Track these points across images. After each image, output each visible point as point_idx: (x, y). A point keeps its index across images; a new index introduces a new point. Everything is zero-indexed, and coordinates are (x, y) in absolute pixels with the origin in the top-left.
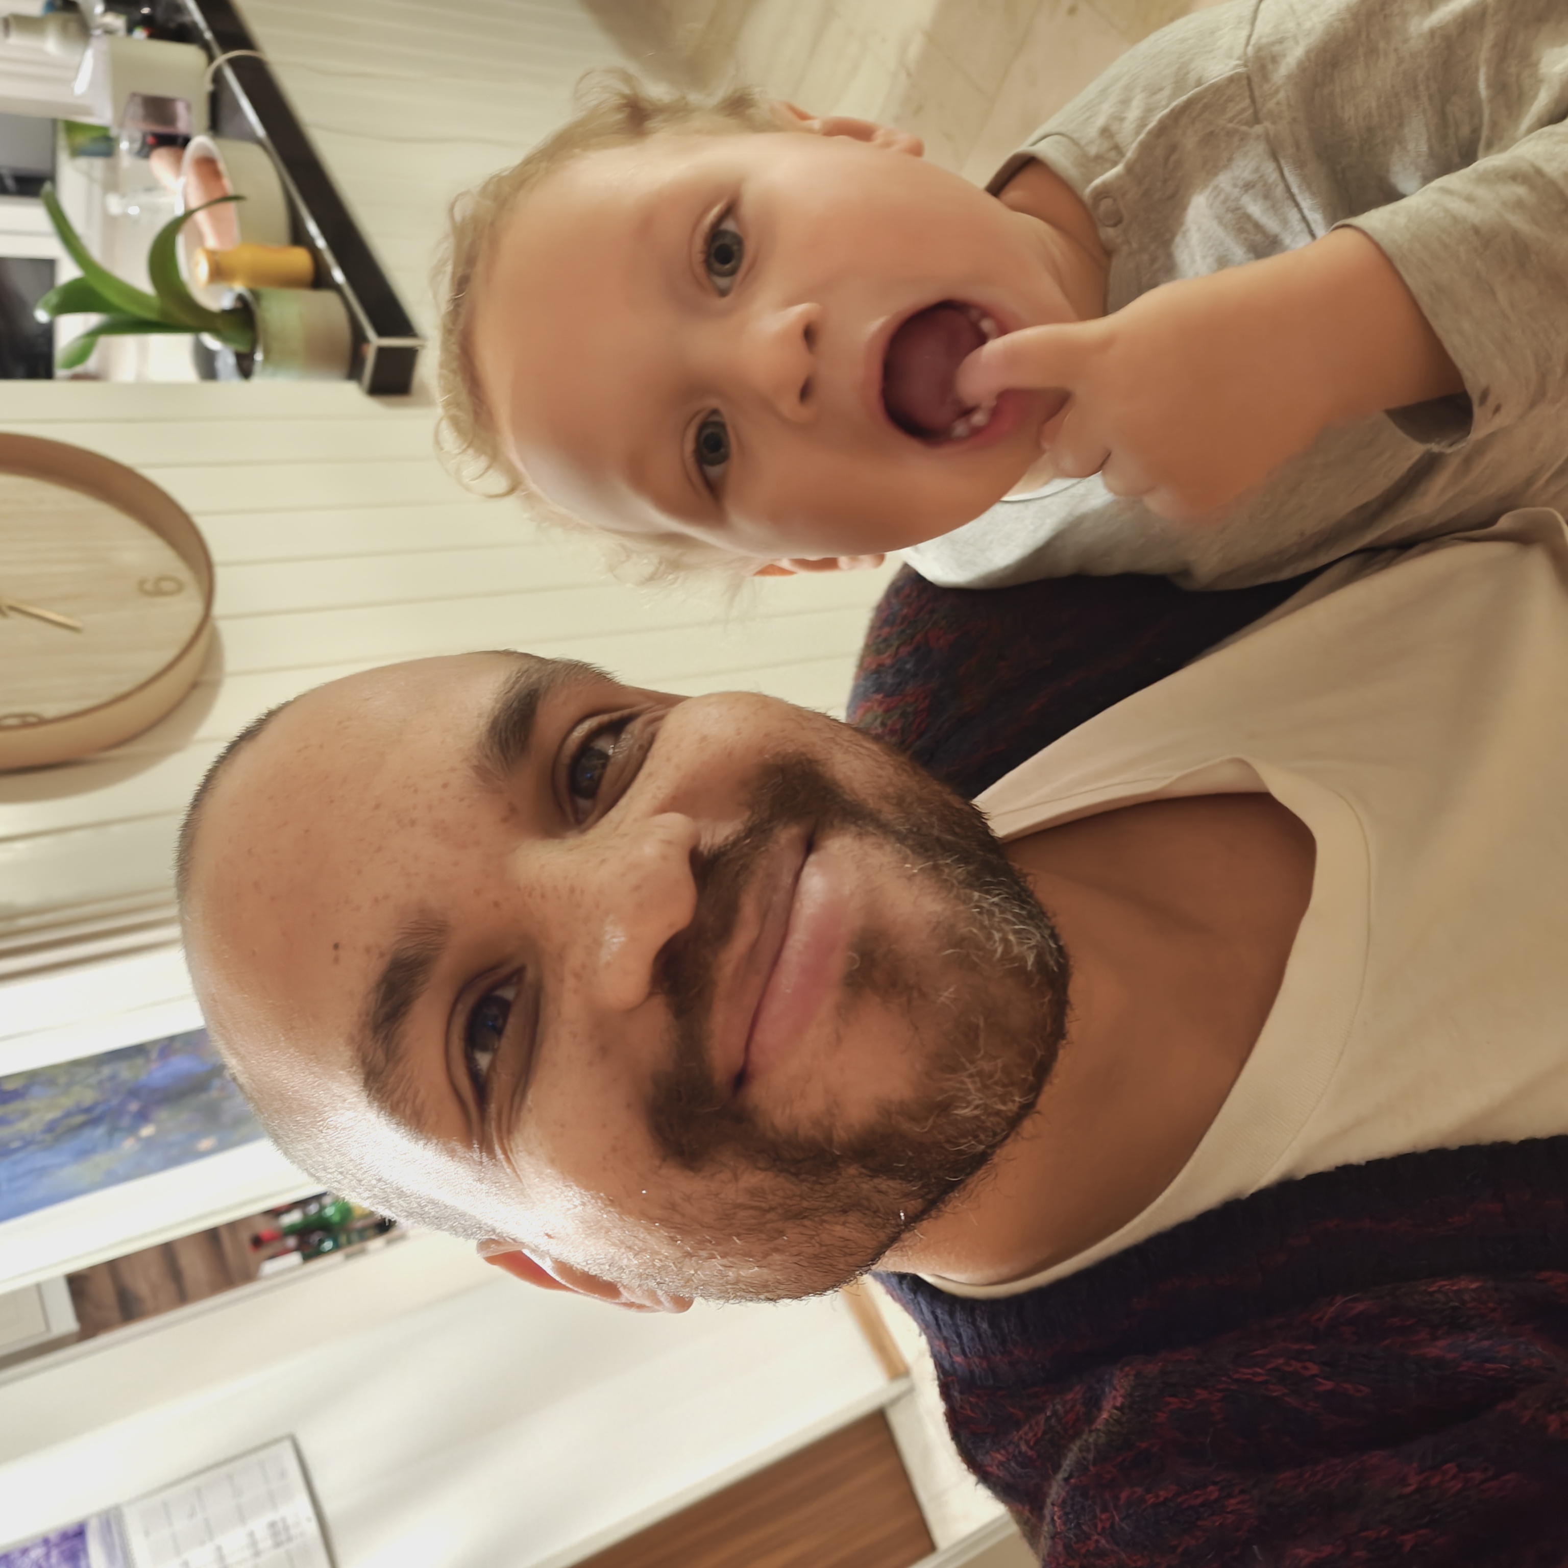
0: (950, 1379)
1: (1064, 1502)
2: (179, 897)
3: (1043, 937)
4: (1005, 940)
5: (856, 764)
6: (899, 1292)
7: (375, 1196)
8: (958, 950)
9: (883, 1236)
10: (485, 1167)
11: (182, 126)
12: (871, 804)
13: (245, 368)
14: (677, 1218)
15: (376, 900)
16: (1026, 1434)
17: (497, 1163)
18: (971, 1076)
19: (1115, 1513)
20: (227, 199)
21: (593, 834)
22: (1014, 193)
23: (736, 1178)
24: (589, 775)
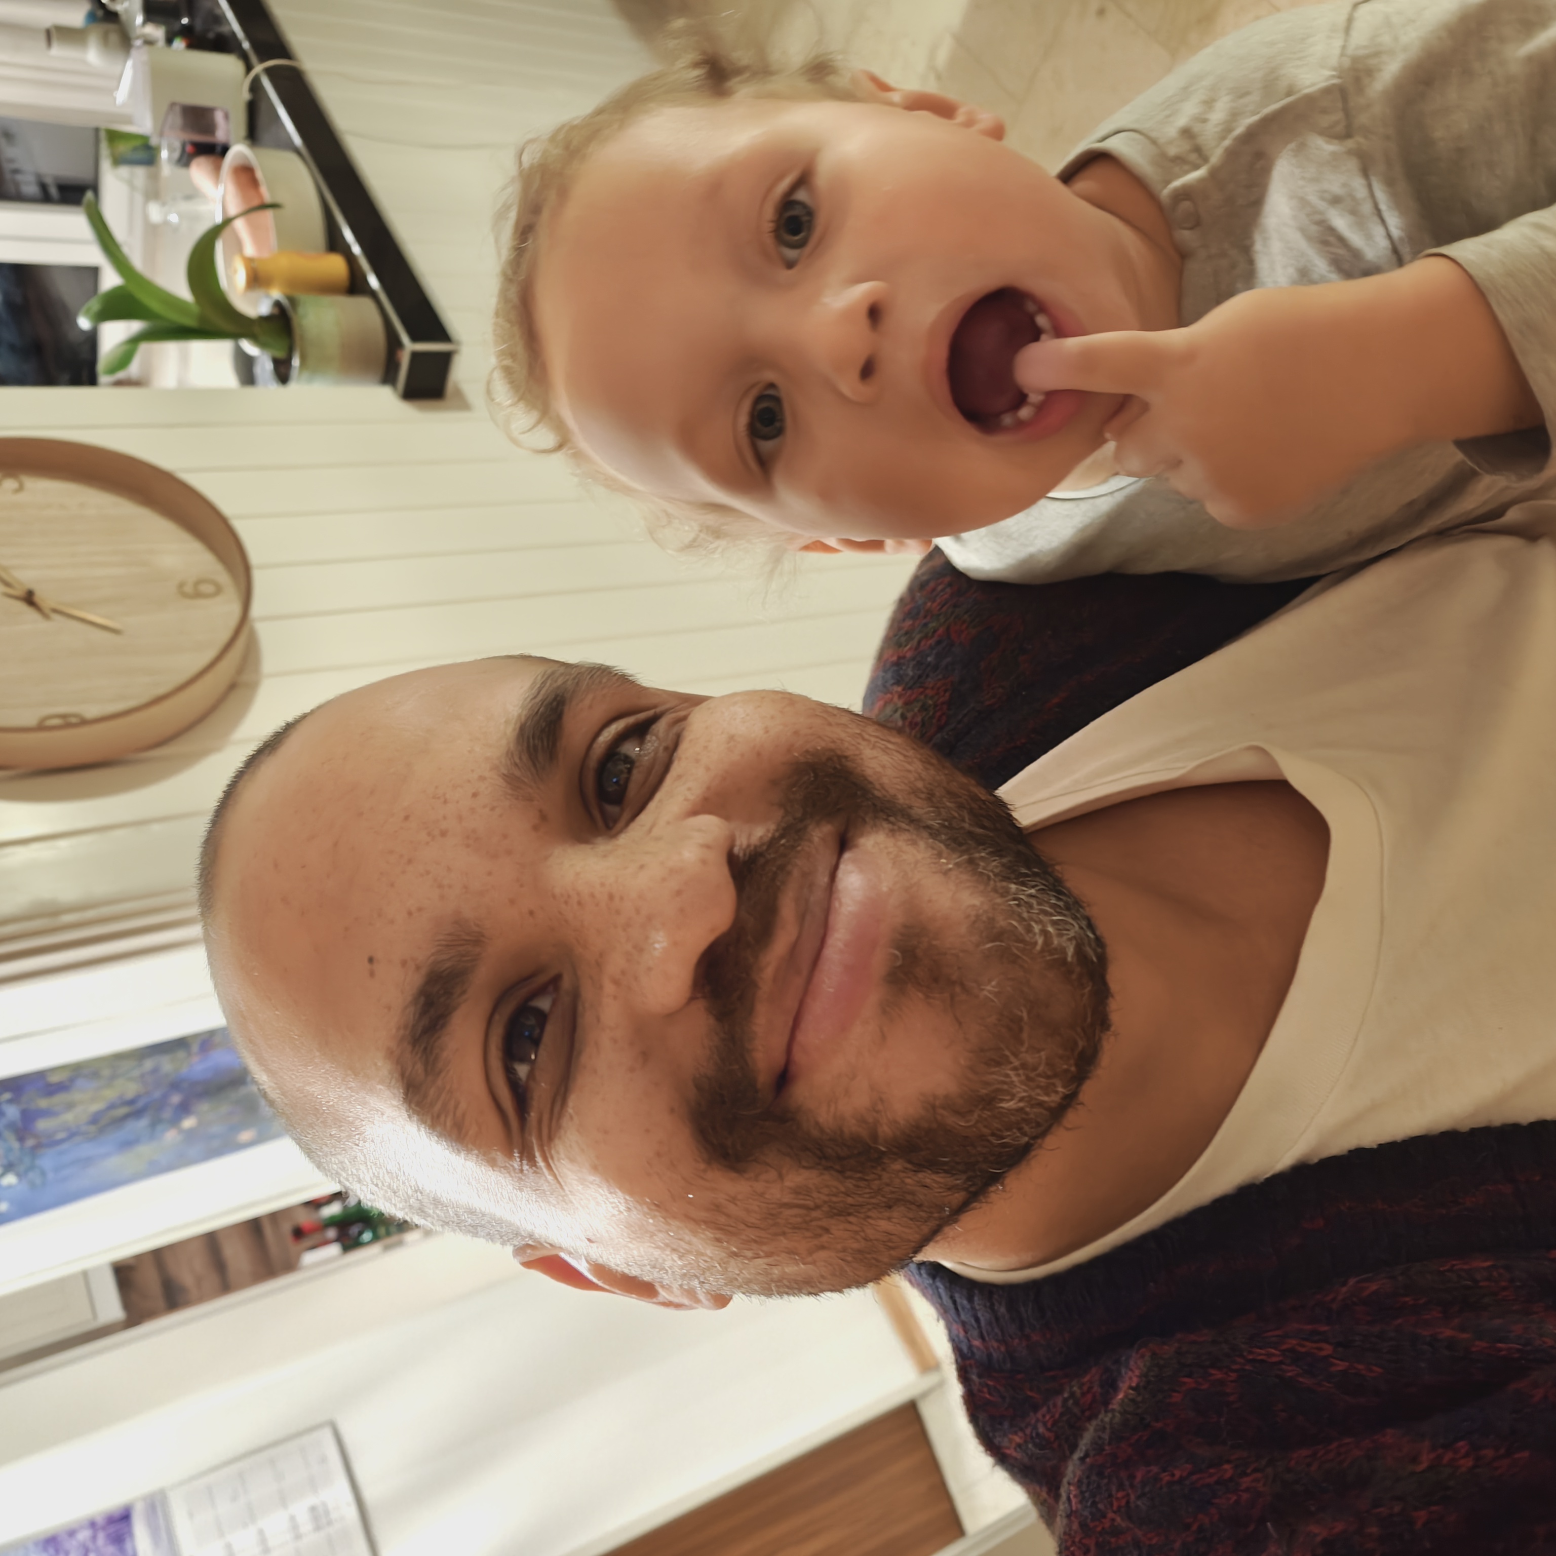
0: (968, 1362)
1: (1080, 1481)
2: (202, 914)
3: (1081, 928)
4: (1044, 932)
5: (885, 759)
6: (917, 1277)
7: (411, 1207)
8: (998, 943)
9: (926, 1229)
10: (525, 1175)
11: (221, 135)
12: (902, 799)
13: (282, 374)
14: (722, 1219)
15: (410, 913)
16: (1044, 1416)
17: (538, 1170)
18: (1015, 1069)
19: (1130, 1491)
20: (264, 206)
21: (623, 839)
22: (1084, 184)
23: (781, 1177)
24: (615, 780)
